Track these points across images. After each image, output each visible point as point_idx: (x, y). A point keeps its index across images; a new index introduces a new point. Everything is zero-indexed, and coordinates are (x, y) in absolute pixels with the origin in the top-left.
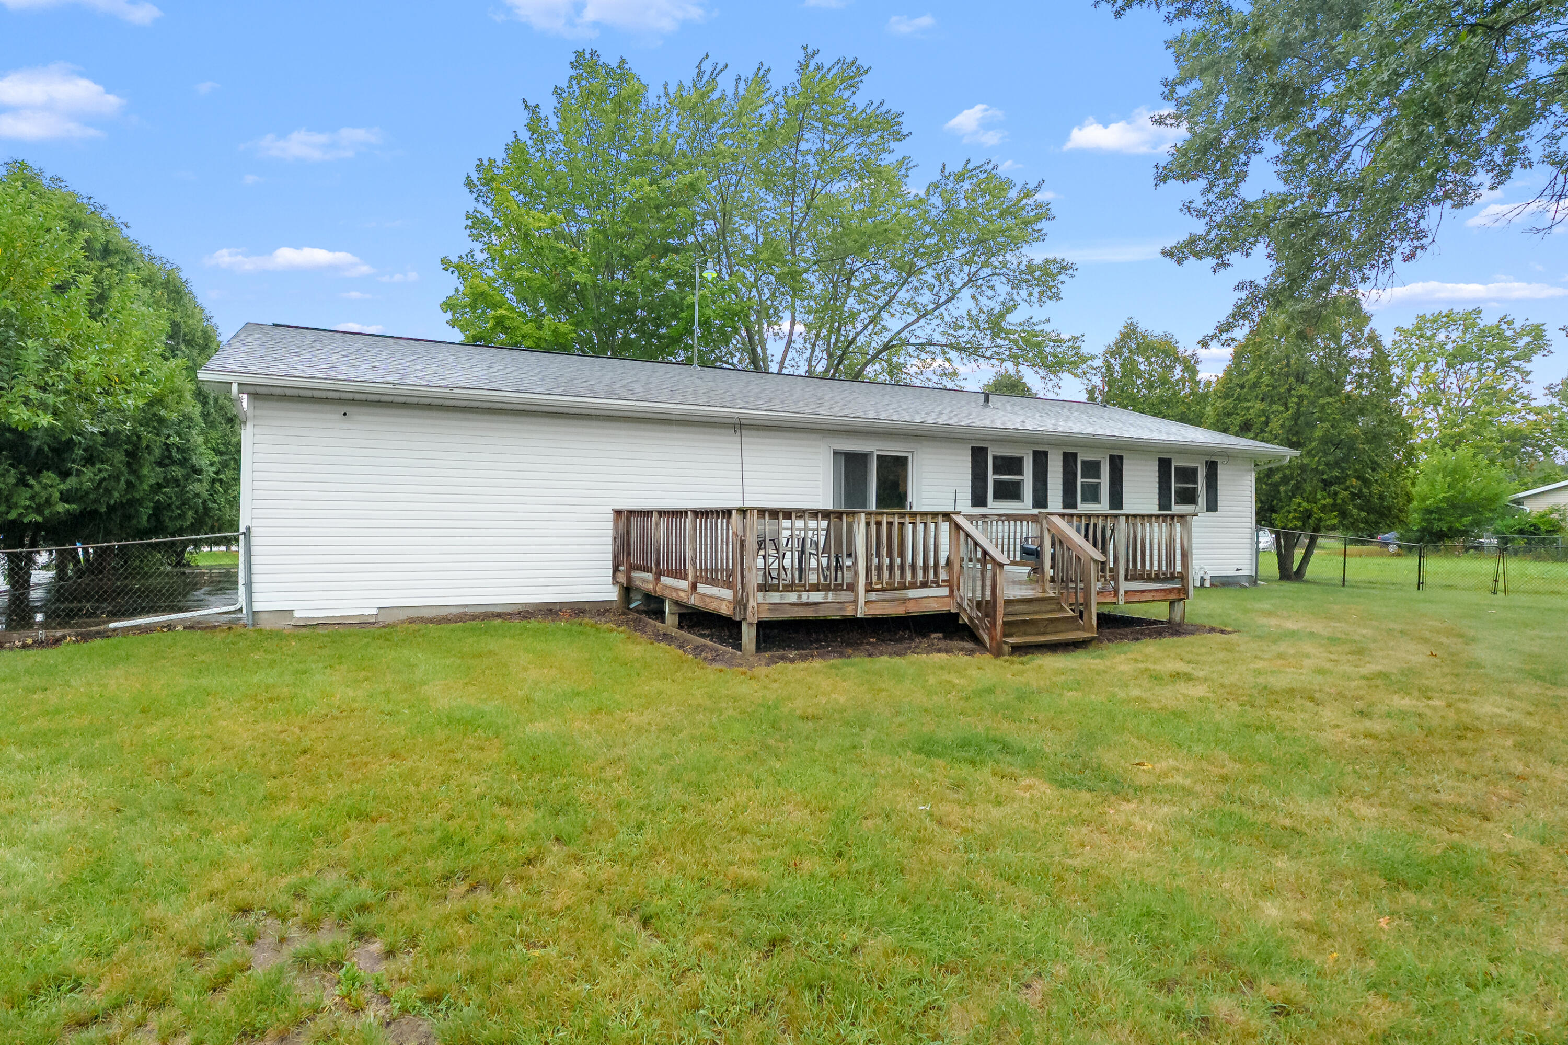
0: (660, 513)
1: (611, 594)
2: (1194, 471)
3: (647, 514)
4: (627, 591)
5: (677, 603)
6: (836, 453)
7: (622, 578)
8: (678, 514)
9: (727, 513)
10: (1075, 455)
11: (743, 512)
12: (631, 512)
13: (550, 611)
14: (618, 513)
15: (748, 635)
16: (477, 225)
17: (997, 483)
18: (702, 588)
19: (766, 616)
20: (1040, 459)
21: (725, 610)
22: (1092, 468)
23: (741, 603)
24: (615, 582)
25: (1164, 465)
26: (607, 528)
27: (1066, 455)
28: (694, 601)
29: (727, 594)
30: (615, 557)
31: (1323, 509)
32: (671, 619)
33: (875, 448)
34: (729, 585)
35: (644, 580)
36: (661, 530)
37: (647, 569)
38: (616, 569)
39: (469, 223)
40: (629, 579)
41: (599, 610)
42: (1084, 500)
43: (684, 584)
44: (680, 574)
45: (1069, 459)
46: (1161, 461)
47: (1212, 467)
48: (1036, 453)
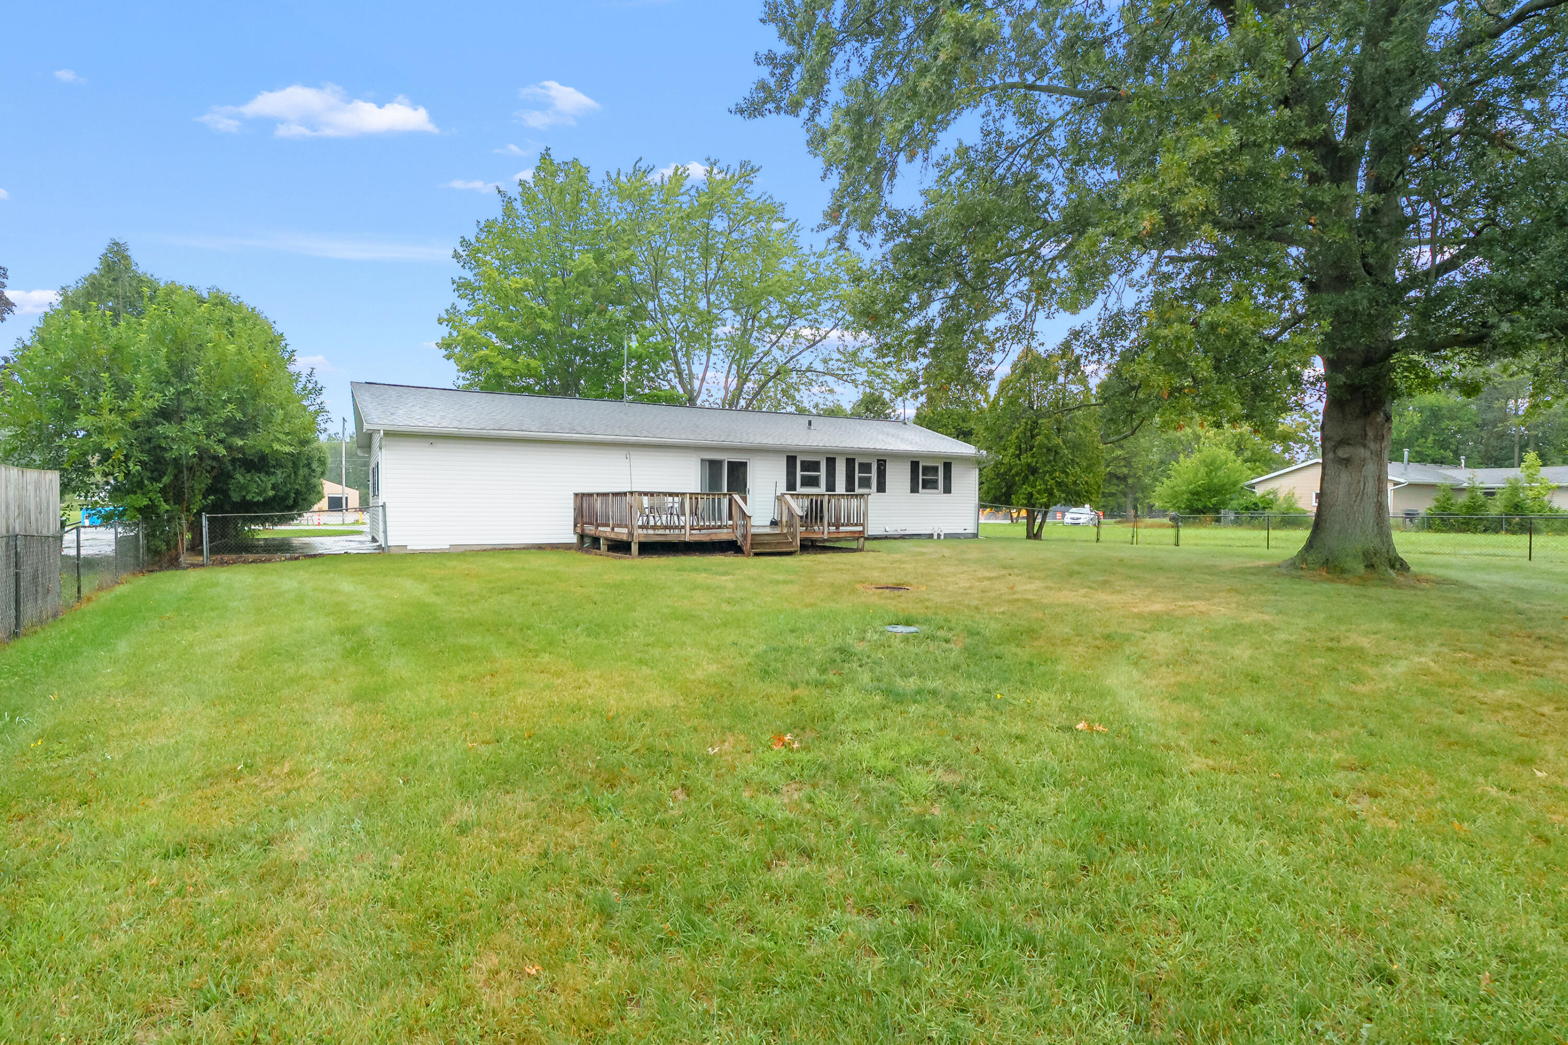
0: (598, 494)
1: (574, 539)
2: (935, 469)
3: (591, 495)
4: (582, 537)
5: (606, 539)
6: (702, 460)
7: (579, 530)
8: (605, 495)
9: (625, 494)
10: (854, 460)
11: (632, 493)
12: (583, 494)
13: (540, 547)
14: (576, 495)
15: (635, 548)
16: (462, 287)
17: (803, 477)
18: (616, 530)
19: (643, 540)
20: (831, 462)
21: (625, 538)
22: (865, 467)
23: (631, 534)
24: (575, 532)
25: (915, 465)
26: (570, 504)
27: (848, 460)
28: (613, 536)
29: (625, 531)
30: (575, 519)
31: (1039, 492)
32: (603, 547)
33: (726, 457)
34: (626, 526)
35: (590, 529)
36: (598, 504)
37: (591, 524)
38: (575, 526)
39: (455, 286)
40: (583, 530)
41: (567, 547)
42: (860, 486)
43: (608, 529)
44: (607, 525)
45: (850, 462)
46: (912, 463)
47: (948, 466)
48: (828, 459)
